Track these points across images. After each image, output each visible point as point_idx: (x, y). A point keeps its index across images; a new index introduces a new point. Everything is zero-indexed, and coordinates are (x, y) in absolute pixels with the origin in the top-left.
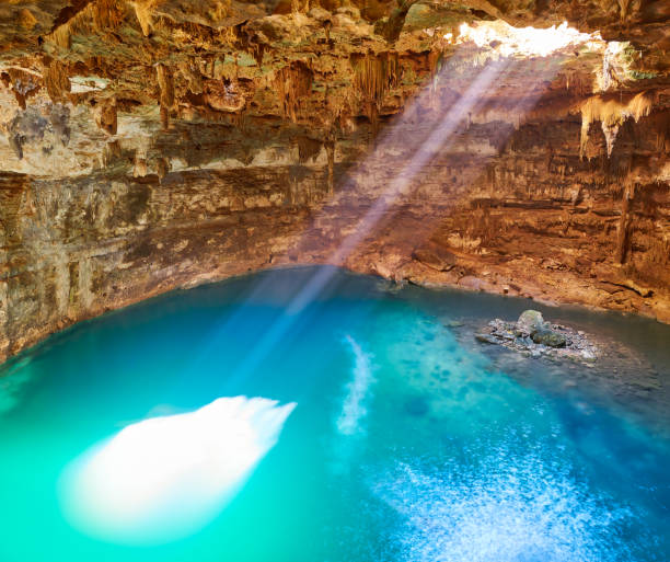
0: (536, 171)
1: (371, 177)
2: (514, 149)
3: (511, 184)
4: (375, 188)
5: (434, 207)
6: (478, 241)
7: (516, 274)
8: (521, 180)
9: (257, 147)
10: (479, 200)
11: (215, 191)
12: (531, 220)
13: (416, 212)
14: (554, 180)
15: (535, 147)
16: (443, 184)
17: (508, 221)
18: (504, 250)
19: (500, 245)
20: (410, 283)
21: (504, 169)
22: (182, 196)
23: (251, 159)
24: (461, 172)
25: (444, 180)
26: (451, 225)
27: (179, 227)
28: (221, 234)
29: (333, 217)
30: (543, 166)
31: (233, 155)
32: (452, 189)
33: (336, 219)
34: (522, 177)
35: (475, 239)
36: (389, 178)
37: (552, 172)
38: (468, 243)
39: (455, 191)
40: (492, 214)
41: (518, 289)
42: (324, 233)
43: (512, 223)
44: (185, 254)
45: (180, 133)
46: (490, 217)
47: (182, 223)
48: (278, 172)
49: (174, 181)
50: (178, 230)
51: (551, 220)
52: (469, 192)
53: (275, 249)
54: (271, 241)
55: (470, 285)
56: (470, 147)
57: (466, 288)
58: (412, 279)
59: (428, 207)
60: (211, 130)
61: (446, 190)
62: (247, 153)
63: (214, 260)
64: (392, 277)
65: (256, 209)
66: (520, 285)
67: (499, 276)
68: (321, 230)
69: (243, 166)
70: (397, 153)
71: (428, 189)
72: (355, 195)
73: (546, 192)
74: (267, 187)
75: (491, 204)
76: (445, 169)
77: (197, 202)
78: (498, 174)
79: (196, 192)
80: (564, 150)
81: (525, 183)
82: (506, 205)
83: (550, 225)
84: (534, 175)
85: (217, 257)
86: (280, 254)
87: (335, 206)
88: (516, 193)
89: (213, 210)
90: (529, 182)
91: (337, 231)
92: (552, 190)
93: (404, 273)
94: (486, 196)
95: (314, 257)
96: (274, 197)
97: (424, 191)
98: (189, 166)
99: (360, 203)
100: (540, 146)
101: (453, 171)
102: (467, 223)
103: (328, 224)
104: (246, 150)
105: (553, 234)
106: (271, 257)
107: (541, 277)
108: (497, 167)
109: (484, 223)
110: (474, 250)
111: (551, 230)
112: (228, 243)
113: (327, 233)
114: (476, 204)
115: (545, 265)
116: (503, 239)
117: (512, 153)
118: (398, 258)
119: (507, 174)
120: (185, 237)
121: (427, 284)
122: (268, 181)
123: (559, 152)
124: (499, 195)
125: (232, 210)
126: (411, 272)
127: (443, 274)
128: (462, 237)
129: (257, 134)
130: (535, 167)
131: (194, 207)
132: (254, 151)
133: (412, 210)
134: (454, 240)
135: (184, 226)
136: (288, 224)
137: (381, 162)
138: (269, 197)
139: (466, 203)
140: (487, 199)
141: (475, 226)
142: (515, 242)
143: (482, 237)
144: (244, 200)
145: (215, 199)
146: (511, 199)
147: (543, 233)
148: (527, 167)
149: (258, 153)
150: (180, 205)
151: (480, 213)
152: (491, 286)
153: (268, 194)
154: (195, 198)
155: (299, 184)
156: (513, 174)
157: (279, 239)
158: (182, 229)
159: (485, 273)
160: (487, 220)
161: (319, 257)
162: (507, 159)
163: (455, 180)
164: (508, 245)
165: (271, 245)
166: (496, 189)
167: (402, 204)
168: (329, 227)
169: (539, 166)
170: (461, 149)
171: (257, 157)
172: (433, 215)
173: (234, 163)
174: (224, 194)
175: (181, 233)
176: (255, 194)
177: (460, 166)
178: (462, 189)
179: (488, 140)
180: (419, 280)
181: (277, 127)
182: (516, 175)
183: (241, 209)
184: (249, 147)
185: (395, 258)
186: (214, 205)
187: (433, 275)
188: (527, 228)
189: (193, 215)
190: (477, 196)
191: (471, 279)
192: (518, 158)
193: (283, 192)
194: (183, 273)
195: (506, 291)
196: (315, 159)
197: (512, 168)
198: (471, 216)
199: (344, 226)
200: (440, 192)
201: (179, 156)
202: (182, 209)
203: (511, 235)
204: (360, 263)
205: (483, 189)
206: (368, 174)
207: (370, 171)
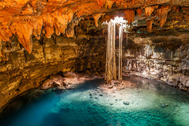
4: (41, 58)
5: (58, 62)
10: (71, 58)
24: (65, 51)
25: (60, 54)
33: (29, 71)
38: (68, 70)
39: (64, 56)
42: (25, 77)
52: (68, 56)
53: (10, 89)
54: (9, 86)
56: (69, 44)
59: (56, 62)
61: (61, 57)
70: (48, 46)
71: (56, 57)
72: (35, 61)
75: (73, 59)
76: (61, 50)
78: (76, 51)
87: (27, 67)
88: (80, 56)
91: (29, 76)
94: (73, 57)
100: (88, 44)
101: (63, 51)
102: (68, 65)
103: (26, 73)
108: (76, 49)
109: (72, 64)
114: (69, 59)
119: (79, 51)
124: (76, 56)
128: (66, 69)
133: (51, 64)
134: (64, 70)
138: (6, 66)
139: (67, 59)
141: (70, 65)
143: (71, 68)
151: (71, 62)
162: (79, 47)
163: (63, 53)
167: (48, 62)
168: (26, 75)
172: (58, 64)
177: (65, 49)
178: (66, 56)
179: (75, 42)
193: (11, 63)
197: (80, 49)
198: (69, 63)
199: (32, 73)
200: (59, 57)
205: (72, 55)
206: (39, 54)
207: (39, 52)
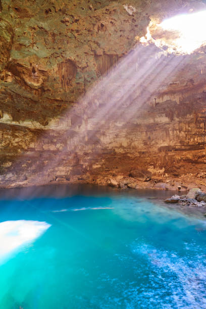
0: (189, 128)
1: (108, 137)
2: (178, 117)
3: (178, 137)
4: (110, 143)
5: (140, 153)
6: (163, 170)
7: (184, 181)
8: (183, 134)
9: (50, 117)
10: (162, 147)
11: (27, 138)
12: (189, 155)
13: (131, 156)
14: (199, 132)
15: (188, 115)
16: (144, 141)
17: (178, 157)
18: (177, 173)
19: (175, 171)
20: (128, 187)
21: (174, 129)
22: (9, 137)
23: (47, 124)
24: (152, 133)
25: (144, 138)
26: (148, 161)
27: (7, 154)
28: (30, 162)
29: (89, 158)
30: (193, 125)
31: (37, 119)
32: (148, 143)
34: (183, 133)
35: (161, 169)
36: (116, 138)
37: (198, 128)
38: (158, 172)
39: (150, 144)
40: (169, 154)
41: (186, 188)
42: (84, 167)
43: (180, 158)
44: (9, 170)
45: (7, 95)
46: (169, 156)
47: (8, 153)
48: (61, 133)
49: (5, 128)
50: (6, 156)
51: (200, 154)
52: (157, 143)
53: (58, 174)
54: (56, 169)
55: (160, 187)
56: (156, 120)
57: (158, 188)
58: (129, 185)
59: (137, 153)
60: (25, 100)
61: (145, 144)
62: (45, 119)
63: (25, 175)
64: (119, 185)
65: (49, 151)
66: (186, 186)
67: (175, 182)
68: (83, 165)
69: (43, 127)
70: (120, 125)
71: (136, 143)
72: (100, 147)
73: (196, 139)
74: (55, 140)
75: (168, 149)
76: (144, 133)
77: (18, 142)
78: (171, 132)
79: (17, 137)
80: (203, 113)
81: (185, 136)
82: (176, 150)
83: (199, 157)
84: (189, 131)
85: (27, 174)
86: (62, 177)
87: (90, 153)
88: (181, 142)
89: (26, 148)
90: (186, 135)
91: (91, 166)
92: (199, 138)
93: (125, 182)
94: (166, 145)
95: (79, 179)
96: (58, 145)
97: (135, 145)
98: (14, 120)
99: (102, 152)
100: (190, 114)
101: (149, 133)
102: (157, 160)
103: (86, 162)
104: (44, 117)
105: (201, 163)
106: (56, 178)
107: (198, 181)
108: (170, 129)
109: (165, 159)
110: (161, 175)
111: (200, 160)
112: (34, 167)
113: (86, 167)
114: (160, 150)
115: (199, 176)
116: (175, 167)
117: (177, 119)
118: (122, 177)
119: (175, 132)
120: (10, 161)
121: (137, 187)
122: (56, 137)
123: (200, 115)
124: (172, 144)
125: (36, 150)
126: (128, 181)
127: (146, 183)
128: (154, 168)
129: (50, 109)
130: (189, 126)
131: (16, 145)
132: (49, 118)
133: (129, 155)
134: (151, 169)
135: (10, 154)
136: (65, 160)
137: (112, 130)
138: (56, 145)
139: (156, 150)
140: (166, 147)
141: (161, 161)
142: (182, 169)
143: (165, 167)
144: (43, 146)
145: (27, 143)
146: (178, 146)
147: (196, 162)
148: (185, 127)
149: (51, 120)
150: (8, 142)
151: (163, 154)
152: (171, 187)
153: (55, 144)
154: (17, 140)
155: (71, 139)
156: (178, 132)
157: (61, 168)
158: (9, 156)
159: (168, 181)
160: (167, 158)
161: (81, 179)
162: (175, 124)
163: (149, 138)
164: (179, 170)
165: (57, 171)
166: (171, 140)
167: (124, 152)
168: (87, 164)
169: (191, 125)
170: (152, 121)
171: (50, 123)
172: (140, 157)
173: (37, 125)
174: (32, 140)
175: (7, 158)
176: (48, 143)
177: (151, 131)
178: (153, 142)
179: (164, 115)
180: (133, 185)
181: (60, 106)
182: (180, 132)
183: (41, 150)
184: (46, 116)
185: (120, 177)
186: (26, 145)
187: (140, 183)
188: (188, 160)
189: (15, 149)
190: (161, 145)
191: (161, 184)
192: (180, 122)
193: (63, 143)
194: (7, 180)
195: (179, 188)
196: (79, 127)
197: (177, 128)
198: (159, 156)
199: (95, 163)
200: (142, 145)
201: (8, 112)
202: (9, 144)
203: (180, 164)
204: (103, 181)
205: (164, 141)
206: (106, 136)
207: (107, 134)
